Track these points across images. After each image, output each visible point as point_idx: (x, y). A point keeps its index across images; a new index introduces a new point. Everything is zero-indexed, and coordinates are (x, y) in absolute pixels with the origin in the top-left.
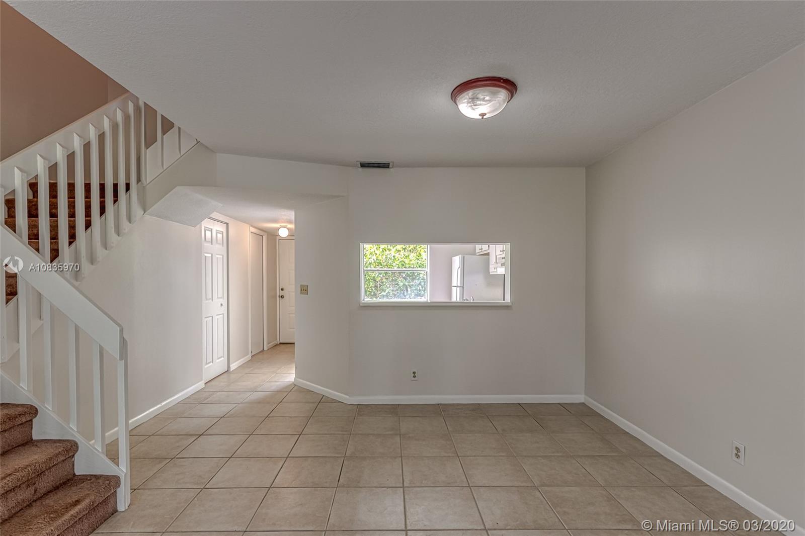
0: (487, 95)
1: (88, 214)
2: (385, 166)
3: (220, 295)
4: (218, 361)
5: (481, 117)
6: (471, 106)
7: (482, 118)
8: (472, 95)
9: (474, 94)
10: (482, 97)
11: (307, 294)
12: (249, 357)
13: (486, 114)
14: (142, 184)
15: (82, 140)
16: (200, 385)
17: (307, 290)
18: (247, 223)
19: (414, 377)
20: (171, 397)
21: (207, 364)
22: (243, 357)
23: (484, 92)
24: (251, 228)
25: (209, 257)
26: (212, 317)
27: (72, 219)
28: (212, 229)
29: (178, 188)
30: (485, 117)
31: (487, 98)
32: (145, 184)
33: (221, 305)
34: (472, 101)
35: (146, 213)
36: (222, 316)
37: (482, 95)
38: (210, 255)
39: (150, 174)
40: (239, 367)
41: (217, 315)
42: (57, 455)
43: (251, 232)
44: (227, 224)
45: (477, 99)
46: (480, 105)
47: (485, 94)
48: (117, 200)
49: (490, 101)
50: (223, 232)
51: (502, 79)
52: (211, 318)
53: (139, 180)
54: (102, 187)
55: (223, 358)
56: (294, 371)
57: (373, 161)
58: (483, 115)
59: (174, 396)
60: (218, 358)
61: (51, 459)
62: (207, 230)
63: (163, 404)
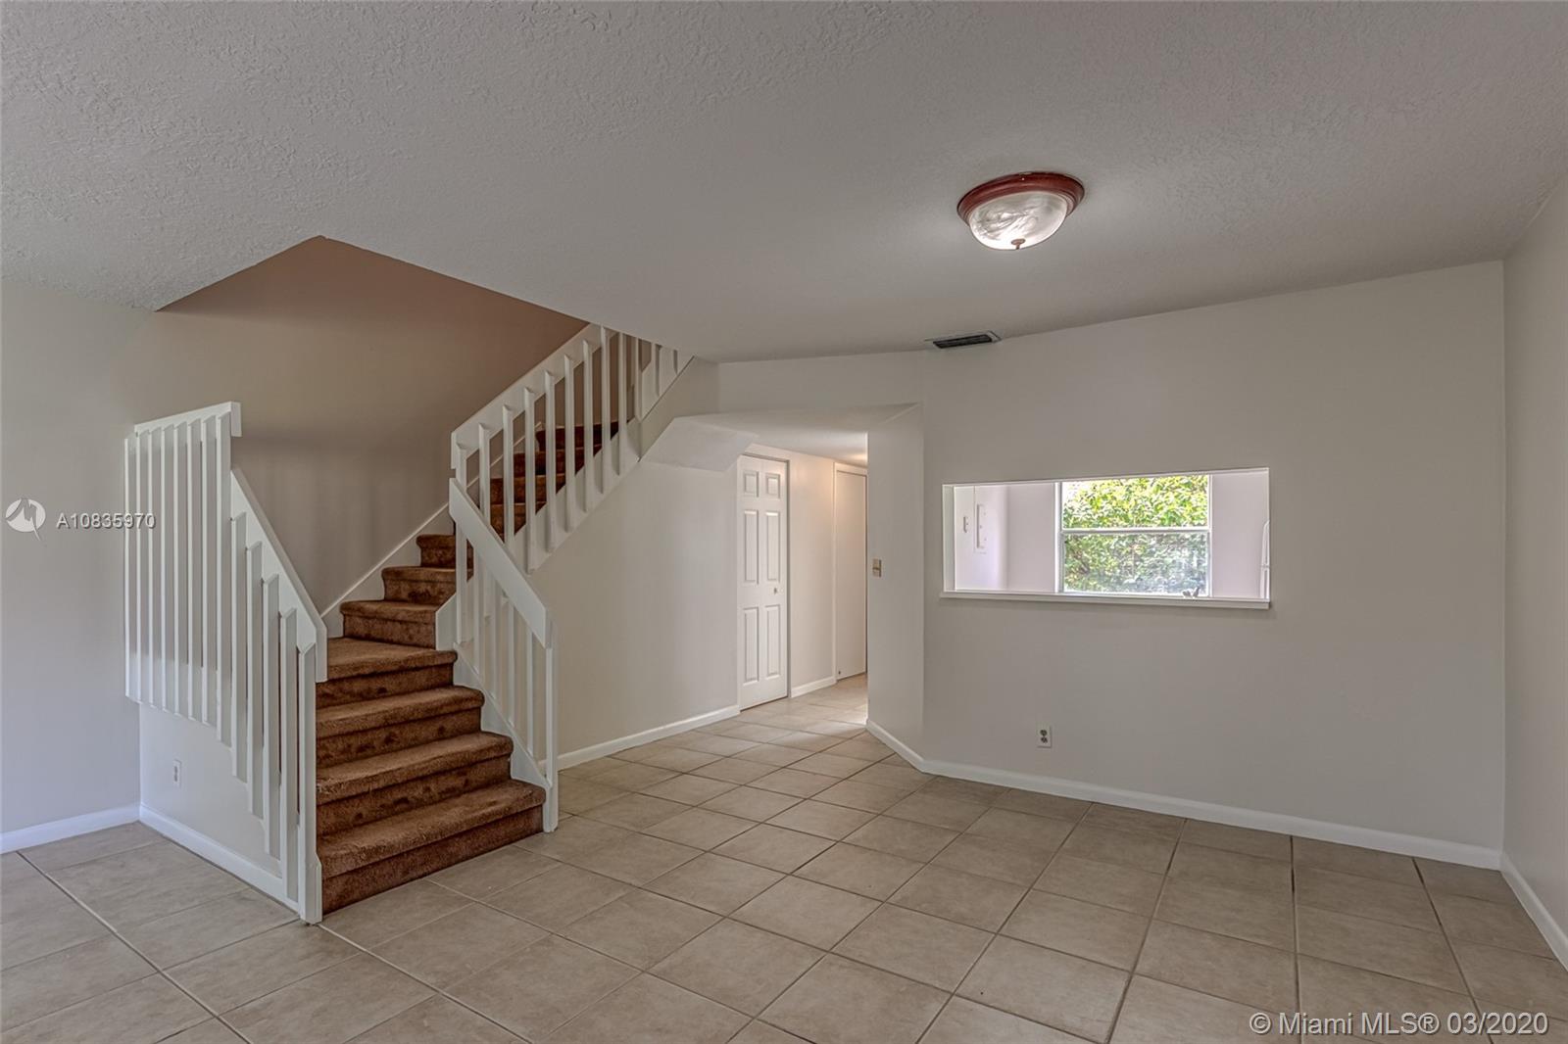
0: (1003, 212)
1: (561, 468)
2: (983, 339)
3: (773, 574)
4: (767, 679)
5: (1014, 247)
6: (985, 234)
7: (1018, 248)
8: (980, 216)
9: (982, 213)
10: (994, 216)
11: (880, 575)
12: (832, 679)
13: (1024, 241)
14: (637, 420)
15: (553, 378)
16: (733, 711)
17: (879, 569)
18: (830, 458)
19: (1044, 740)
20: (681, 719)
21: (746, 680)
22: (819, 679)
23: (996, 207)
24: (837, 464)
25: (753, 515)
26: (758, 608)
27: (562, 475)
28: (758, 474)
29: (676, 421)
30: (1022, 246)
31: (1005, 215)
32: (640, 419)
33: (775, 591)
34: (983, 225)
35: (644, 457)
36: (777, 608)
37: (995, 213)
38: (755, 513)
39: (645, 403)
40: (809, 693)
41: (767, 607)
42: (489, 749)
43: (838, 471)
44: (787, 462)
45: (988, 220)
46: (998, 229)
47: (999, 209)
48: (600, 447)
49: (1012, 219)
50: (779, 476)
51: (1023, 176)
52: (755, 611)
53: (631, 416)
54: (579, 432)
55: (777, 676)
56: (866, 706)
57: (953, 335)
58: (1018, 242)
59: (685, 718)
60: (769, 675)
61: (481, 751)
62: (749, 475)
63: (668, 726)
